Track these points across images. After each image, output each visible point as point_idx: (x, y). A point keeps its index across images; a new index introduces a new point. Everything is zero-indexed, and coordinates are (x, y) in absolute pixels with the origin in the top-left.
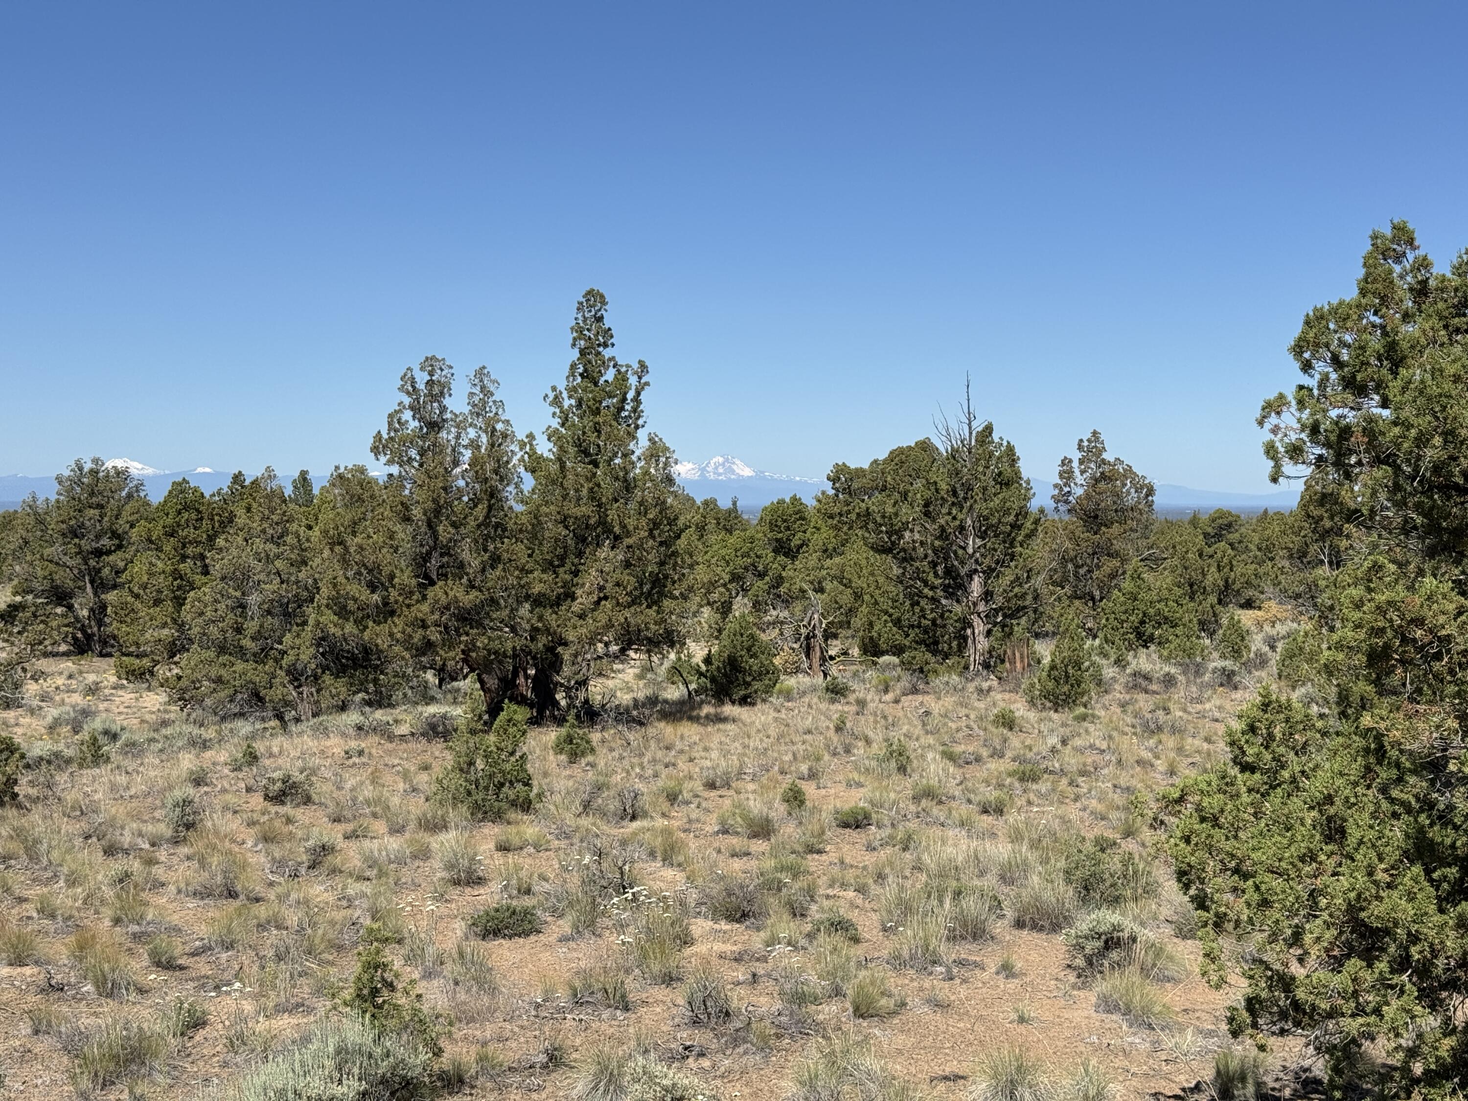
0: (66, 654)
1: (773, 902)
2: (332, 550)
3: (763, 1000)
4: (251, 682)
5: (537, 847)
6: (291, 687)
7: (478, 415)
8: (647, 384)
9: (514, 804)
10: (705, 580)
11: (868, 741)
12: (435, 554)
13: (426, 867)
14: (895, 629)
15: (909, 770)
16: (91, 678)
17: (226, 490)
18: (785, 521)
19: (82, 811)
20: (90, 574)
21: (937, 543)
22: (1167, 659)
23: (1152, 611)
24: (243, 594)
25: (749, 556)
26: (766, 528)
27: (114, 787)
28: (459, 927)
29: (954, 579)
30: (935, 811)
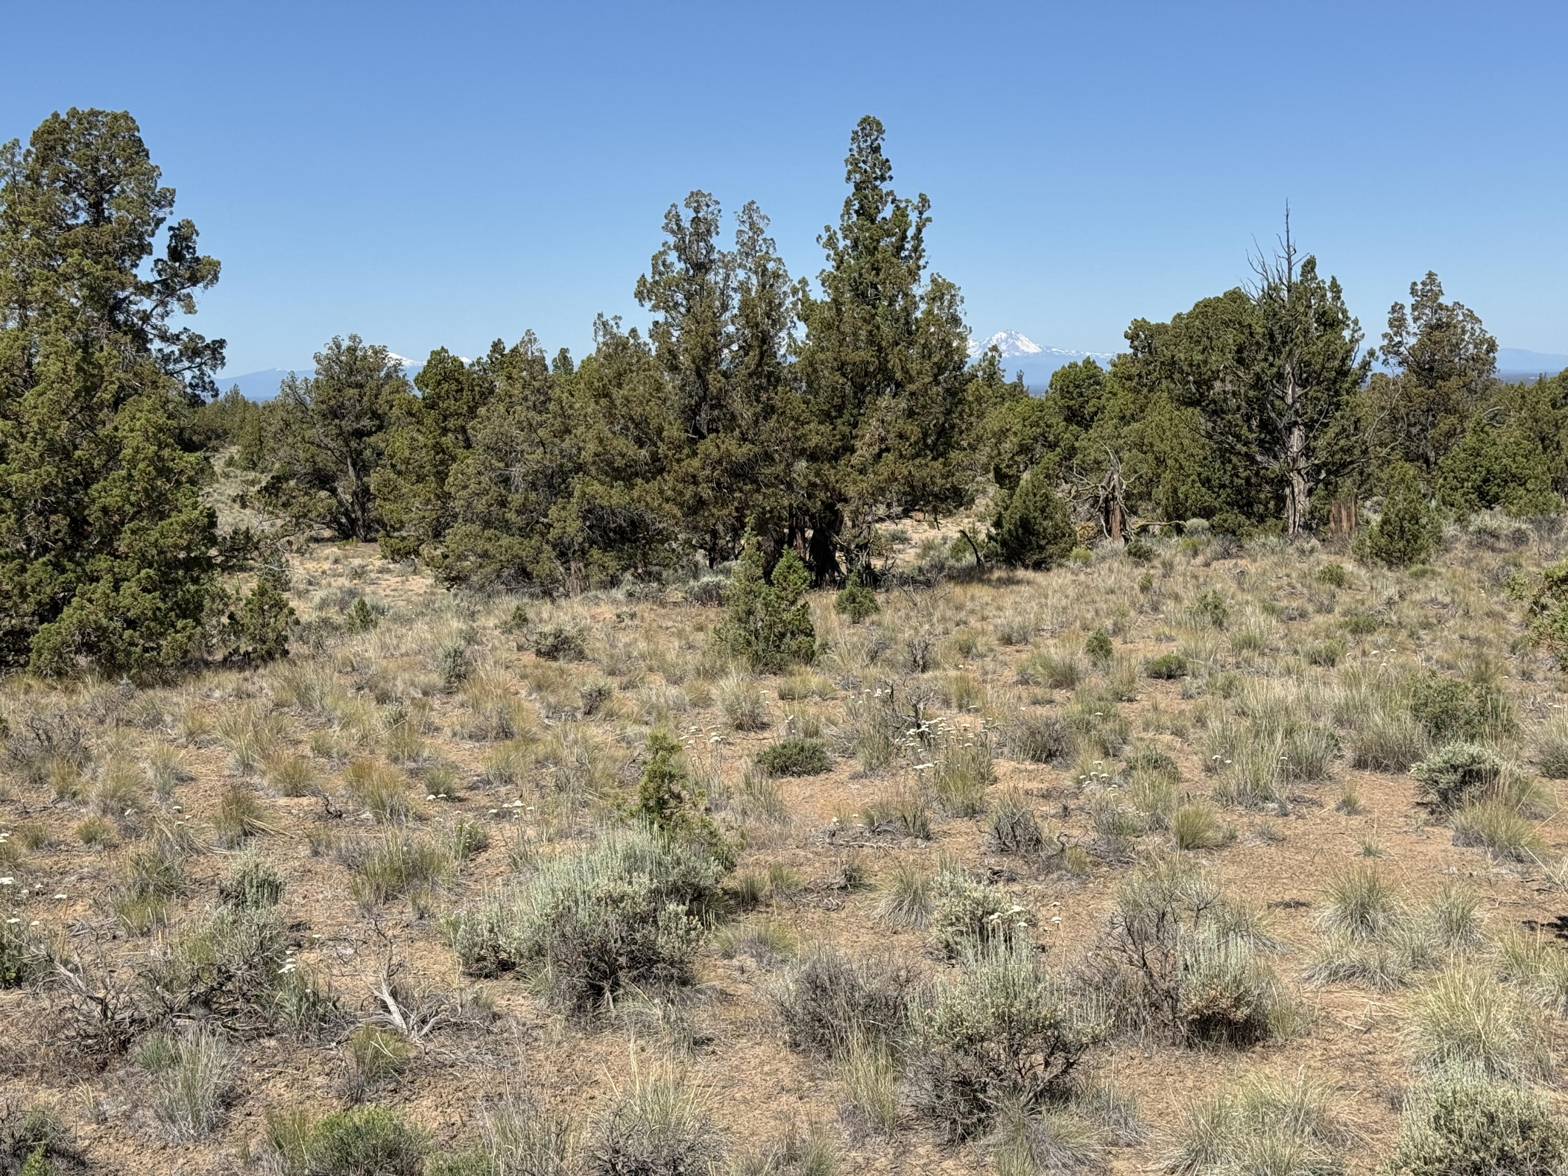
0: (331, 540)
1: (1082, 742)
2: (597, 403)
3: (1076, 832)
4: (517, 556)
5: (822, 695)
6: (558, 563)
7: (747, 254)
8: (929, 219)
9: (796, 654)
10: (995, 429)
11: (1177, 598)
12: (705, 407)
13: (706, 714)
14: (1204, 490)
15: (1225, 624)
16: (356, 562)
17: (485, 359)
18: (1078, 386)
19: (353, 666)
20: (351, 457)
21: (1251, 393)
22: (1517, 515)
23: (1497, 468)
24: (507, 465)
25: (1038, 426)
26: (1057, 396)
27: (384, 646)
28: (745, 764)
29: (1270, 433)
30: (1258, 660)
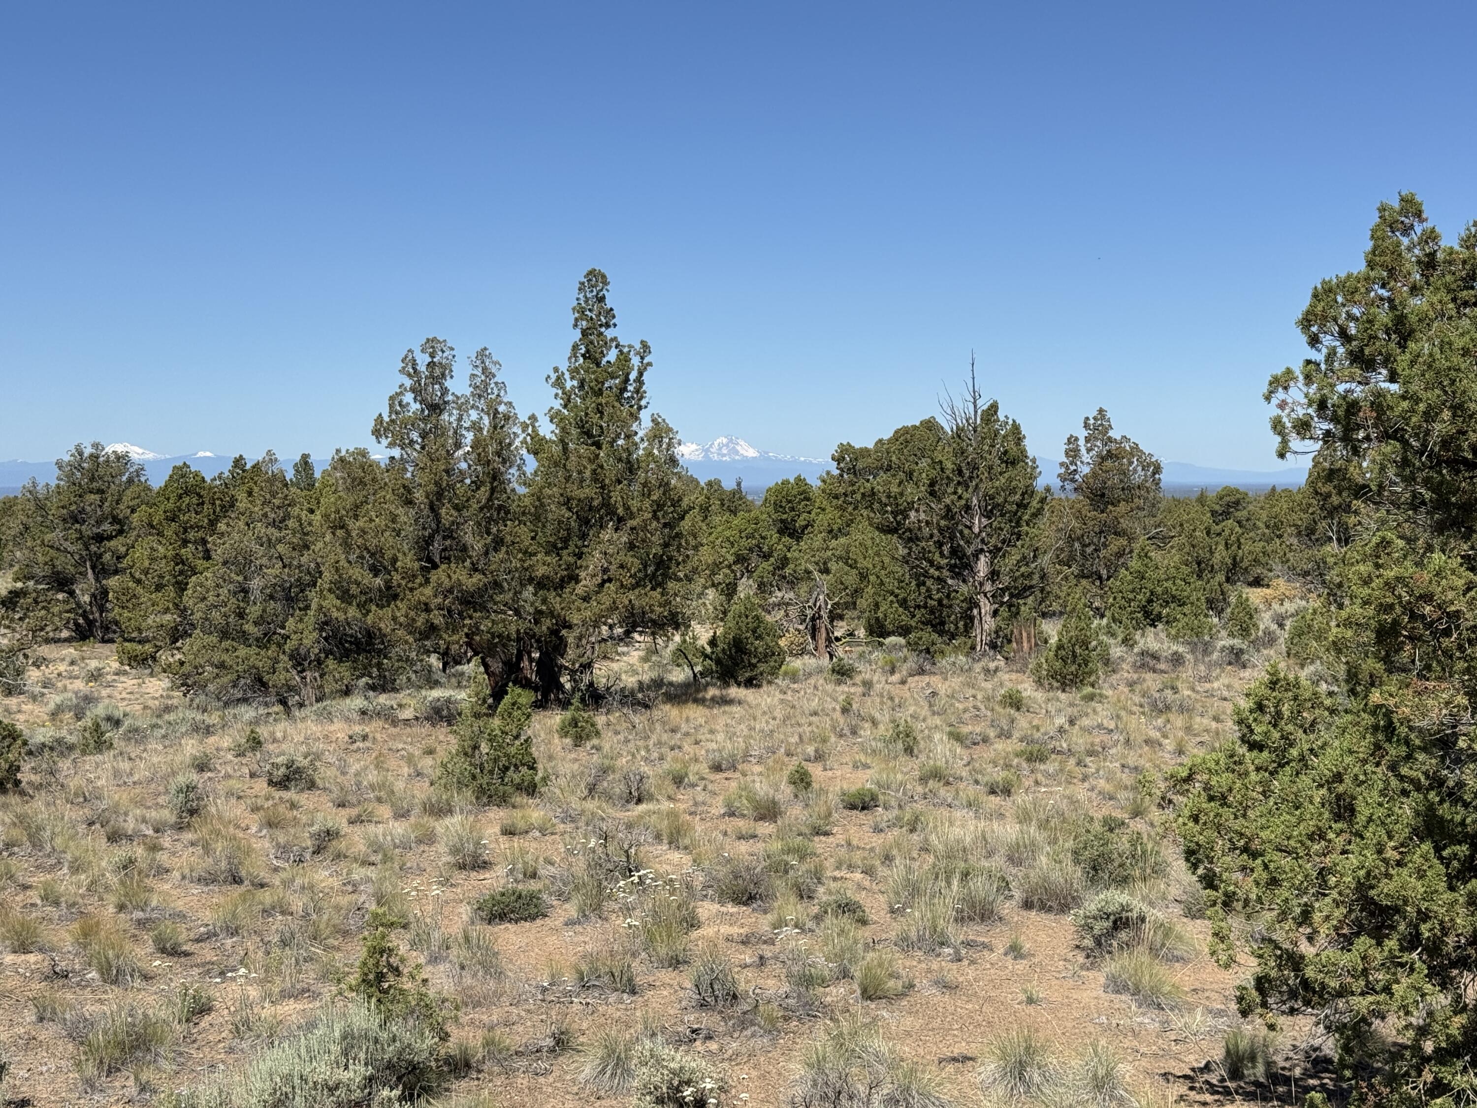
0: (66, 640)
1: (780, 884)
2: (334, 534)
3: (771, 982)
4: (254, 667)
5: (543, 831)
6: (294, 672)
7: (480, 396)
8: (650, 364)
9: (519, 788)
10: (710, 562)
11: (874, 723)
12: (438, 538)
13: (431, 851)
14: (901, 610)
15: (915, 751)
16: (93, 664)
17: (227, 474)
18: (790, 502)
19: (85, 797)
20: (91, 560)
21: (943, 523)
22: (1175, 638)
23: (1159, 590)
24: (245, 578)
25: (753, 537)
26: (771, 509)
27: (117, 774)
28: (465, 912)
29: (960, 559)
30: (942, 792)
